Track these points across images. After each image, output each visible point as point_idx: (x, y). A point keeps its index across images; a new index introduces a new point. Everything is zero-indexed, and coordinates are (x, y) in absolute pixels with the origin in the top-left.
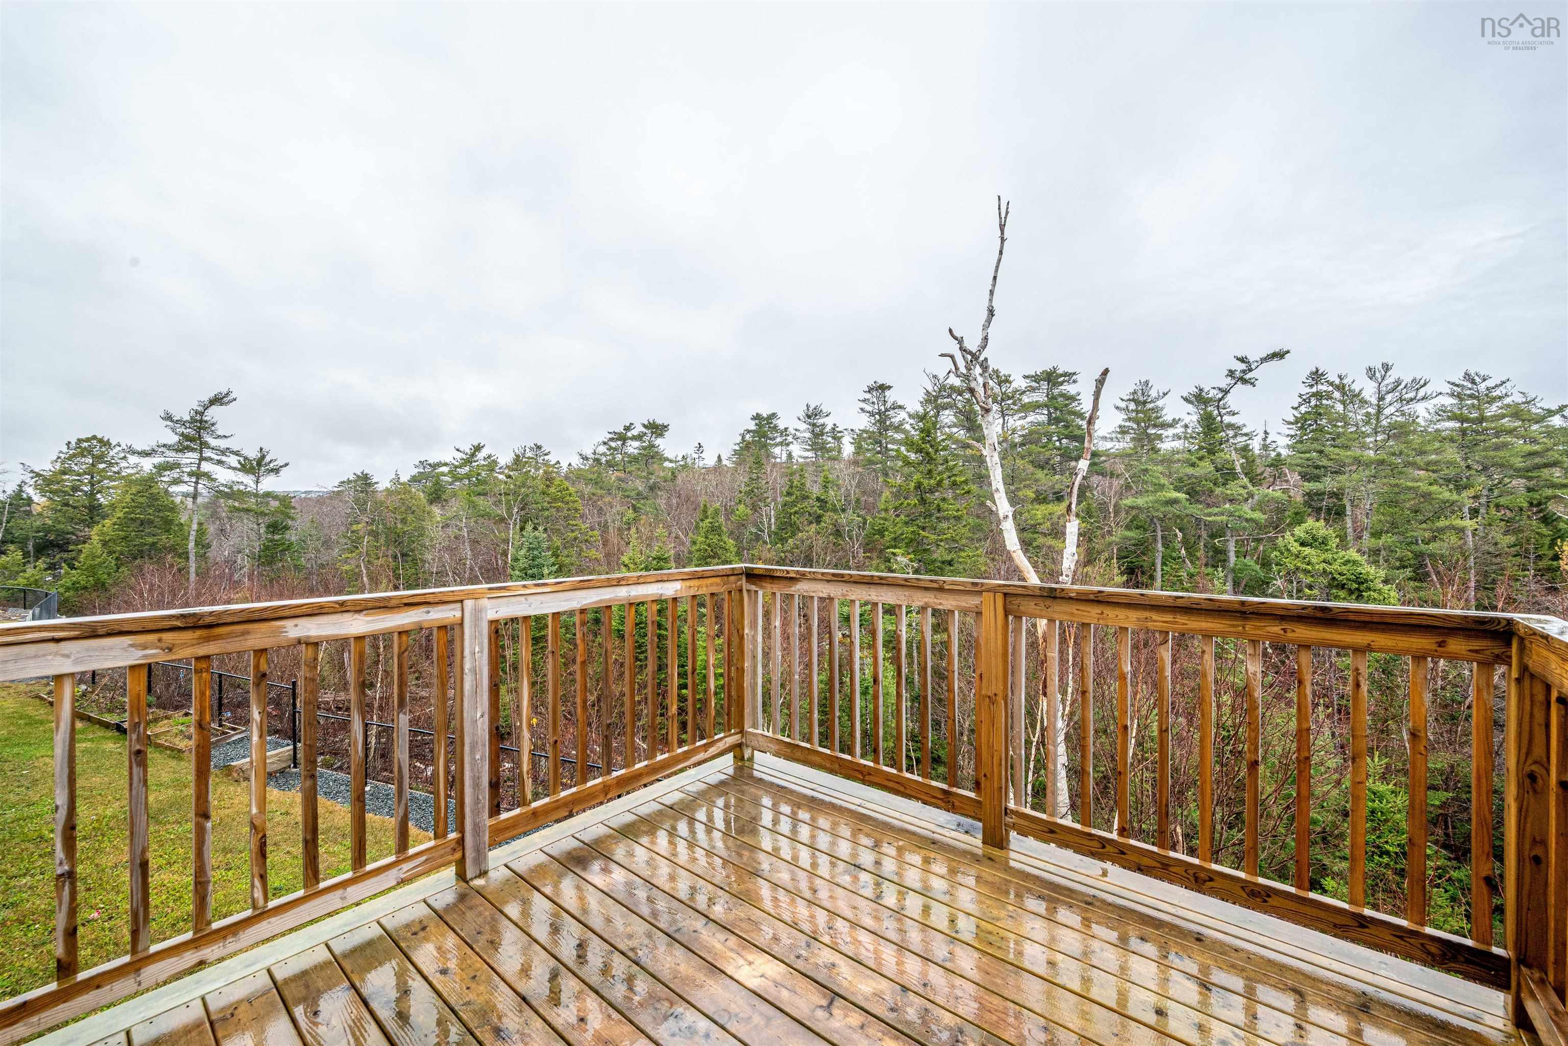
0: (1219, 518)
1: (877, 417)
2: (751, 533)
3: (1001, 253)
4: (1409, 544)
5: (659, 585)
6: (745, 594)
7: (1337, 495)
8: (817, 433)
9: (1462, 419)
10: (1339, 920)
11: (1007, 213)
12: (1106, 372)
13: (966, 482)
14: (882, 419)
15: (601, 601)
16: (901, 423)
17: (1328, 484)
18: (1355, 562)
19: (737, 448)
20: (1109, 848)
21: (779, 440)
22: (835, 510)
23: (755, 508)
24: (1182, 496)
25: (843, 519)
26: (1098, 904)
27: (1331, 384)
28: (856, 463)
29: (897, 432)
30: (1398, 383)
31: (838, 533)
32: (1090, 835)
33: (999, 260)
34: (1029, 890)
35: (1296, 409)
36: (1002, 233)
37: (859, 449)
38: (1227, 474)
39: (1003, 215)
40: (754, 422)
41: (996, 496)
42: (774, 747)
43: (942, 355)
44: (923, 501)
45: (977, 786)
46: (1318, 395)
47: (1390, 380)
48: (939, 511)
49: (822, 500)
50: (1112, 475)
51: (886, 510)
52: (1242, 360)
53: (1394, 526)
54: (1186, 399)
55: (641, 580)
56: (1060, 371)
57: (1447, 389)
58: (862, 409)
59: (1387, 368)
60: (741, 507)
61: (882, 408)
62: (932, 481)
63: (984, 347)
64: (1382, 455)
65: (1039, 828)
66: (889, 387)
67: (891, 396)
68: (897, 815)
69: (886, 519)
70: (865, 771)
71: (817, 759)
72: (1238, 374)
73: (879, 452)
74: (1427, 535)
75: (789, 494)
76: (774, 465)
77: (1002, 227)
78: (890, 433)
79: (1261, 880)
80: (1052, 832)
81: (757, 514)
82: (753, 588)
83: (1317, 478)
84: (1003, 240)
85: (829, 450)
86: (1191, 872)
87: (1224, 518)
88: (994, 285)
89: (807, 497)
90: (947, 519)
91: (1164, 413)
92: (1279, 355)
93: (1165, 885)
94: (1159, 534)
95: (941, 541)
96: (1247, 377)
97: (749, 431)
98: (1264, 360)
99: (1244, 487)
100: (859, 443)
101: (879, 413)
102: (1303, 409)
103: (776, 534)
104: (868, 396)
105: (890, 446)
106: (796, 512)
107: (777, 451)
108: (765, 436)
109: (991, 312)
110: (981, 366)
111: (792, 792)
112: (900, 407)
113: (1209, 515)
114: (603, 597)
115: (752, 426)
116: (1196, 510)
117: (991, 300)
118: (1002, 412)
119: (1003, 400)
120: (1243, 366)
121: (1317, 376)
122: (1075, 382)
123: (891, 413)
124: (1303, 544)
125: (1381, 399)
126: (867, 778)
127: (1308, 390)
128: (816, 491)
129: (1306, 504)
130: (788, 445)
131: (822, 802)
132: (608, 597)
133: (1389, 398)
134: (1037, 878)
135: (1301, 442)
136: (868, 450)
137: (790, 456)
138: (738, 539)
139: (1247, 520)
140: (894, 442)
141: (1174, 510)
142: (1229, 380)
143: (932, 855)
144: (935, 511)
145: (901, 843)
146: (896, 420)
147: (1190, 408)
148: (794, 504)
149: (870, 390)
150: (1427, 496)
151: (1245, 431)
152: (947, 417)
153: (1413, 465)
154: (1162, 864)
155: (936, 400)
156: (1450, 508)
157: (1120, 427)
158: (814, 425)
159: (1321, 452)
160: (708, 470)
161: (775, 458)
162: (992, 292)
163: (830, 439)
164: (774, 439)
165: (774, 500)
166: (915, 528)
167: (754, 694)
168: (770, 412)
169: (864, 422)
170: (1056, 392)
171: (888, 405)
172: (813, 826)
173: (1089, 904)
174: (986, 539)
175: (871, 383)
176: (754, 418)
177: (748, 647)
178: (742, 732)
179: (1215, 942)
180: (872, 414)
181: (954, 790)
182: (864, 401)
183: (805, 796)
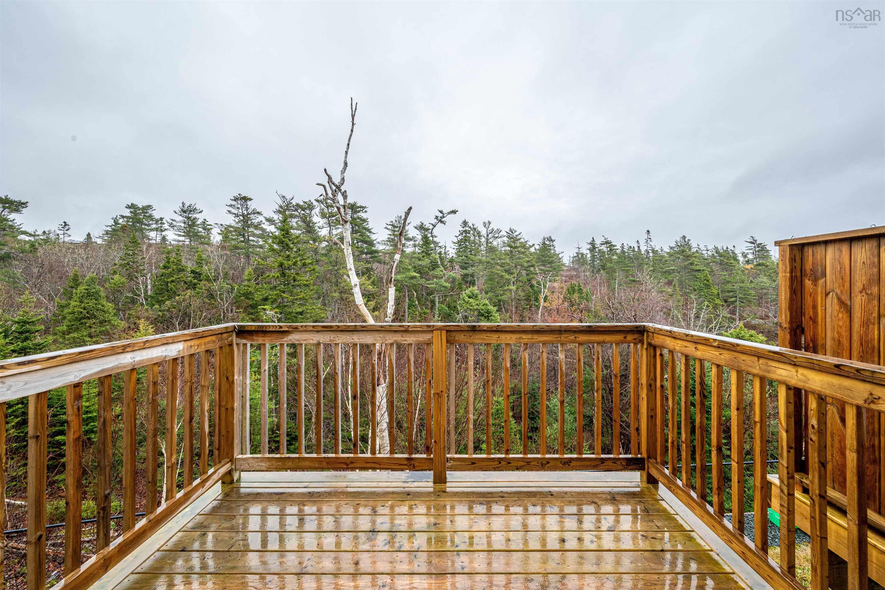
0: (432, 286)
1: (242, 218)
2: (127, 297)
3: (352, 131)
4: (496, 296)
5: (163, 348)
6: (235, 347)
7: (472, 276)
8: (191, 224)
9: (511, 247)
10: (594, 463)
11: (356, 109)
12: (410, 209)
13: (311, 263)
14: (246, 220)
15: (103, 371)
16: (260, 223)
17: (470, 271)
18: (486, 305)
19: (109, 229)
20: (503, 463)
21: (154, 226)
22: (208, 280)
23: (130, 277)
24: (418, 275)
25: (215, 286)
26: (506, 495)
27: (470, 227)
28: (223, 248)
29: (256, 229)
30: (493, 230)
31: (211, 296)
32: (493, 459)
33: (351, 135)
34: (473, 502)
35: (456, 237)
36: (353, 120)
37: (226, 238)
38: (434, 266)
39: (354, 110)
40: (129, 210)
41: (350, 273)
42: (264, 465)
43: (318, 184)
44: (283, 275)
45: (428, 449)
46: (465, 231)
47: (490, 228)
48: (295, 281)
49: (196, 273)
50: (385, 263)
51: (249, 280)
52: (441, 212)
53: (492, 289)
54: (416, 228)
55: (147, 345)
56: (358, 205)
57: (505, 234)
58: (229, 211)
59: (489, 223)
60: (117, 277)
61: (245, 212)
62: (290, 262)
63: (342, 184)
64: (488, 259)
65: (467, 463)
66: (250, 199)
67: (252, 205)
68: (375, 484)
69: (249, 286)
70: (348, 461)
71: (307, 464)
72: (439, 218)
73: (242, 242)
74: (502, 292)
75: (165, 267)
76: (150, 245)
77: (353, 116)
78: (251, 229)
79: (566, 456)
80: (473, 463)
81: (132, 283)
82: (244, 341)
83: (466, 268)
84: (353, 124)
85: (201, 237)
86: (540, 462)
87: (434, 285)
88: (348, 148)
89: (183, 270)
90: (299, 286)
91: (409, 233)
92: (454, 212)
93: (530, 473)
94: (407, 293)
95: (296, 299)
96: (443, 220)
97: (123, 217)
98: (449, 213)
99: (442, 271)
100: (226, 234)
101: (243, 215)
102: (460, 237)
103: (152, 297)
104: (234, 203)
105: (251, 238)
106: (172, 281)
107: (153, 234)
108: (140, 222)
109: (346, 164)
110: (343, 195)
111: (291, 495)
112: (259, 213)
113: (429, 284)
114: (106, 367)
115: (127, 213)
116: (422, 281)
117: (346, 157)
118: (329, 224)
119: (329, 217)
120: (441, 215)
121: (465, 223)
122: (366, 212)
123: (252, 216)
124: (469, 298)
125: (488, 236)
126: (350, 466)
127: (462, 229)
128: (190, 265)
129: (463, 279)
130: (162, 231)
131: (319, 494)
132: (110, 366)
133: (490, 236)
134: (473, 493)
135: (460, 251)
136: (233, 239)
137: (164, 239)
138: (115, 301)
139: (443, 287)
140: (254, 235)
141: (414, 282)
142: (436, 221)
143: (413, 503)
144: (292, 281)
145: (390, 503)
146: (255, 221)
147: (418, 232)
148: (171, 275)
149: (236, 199)
150: (502, 276)
151: (440, 245)
152: (294, 222)
153: (497, 264)
154: (528, 462)
155: (285, 211)
156: (508, 282)
157: (389, 238)
158: (189, 218)
159: (467, 257)
160: (76, 245)
161: (149, 239)
162: (346, 153)
163: (200, 229)
164: (149, 225)
165: (150, 271)
166: (278, 292)
167: (242, 426)
168: (145, 205)
169: (231, 220)
170: (355, 216)
171: (250, 211)
172: (319, 514)
173: (503, 497)
174: (319, 298)
175: (236, 194)
176: (128, 207)
177: (237, 389)
178: (232, 460)
179: (559, 493)
180: (237, 215)
181: (414, 456)
182: (231, 206)
183: (303, 494)
